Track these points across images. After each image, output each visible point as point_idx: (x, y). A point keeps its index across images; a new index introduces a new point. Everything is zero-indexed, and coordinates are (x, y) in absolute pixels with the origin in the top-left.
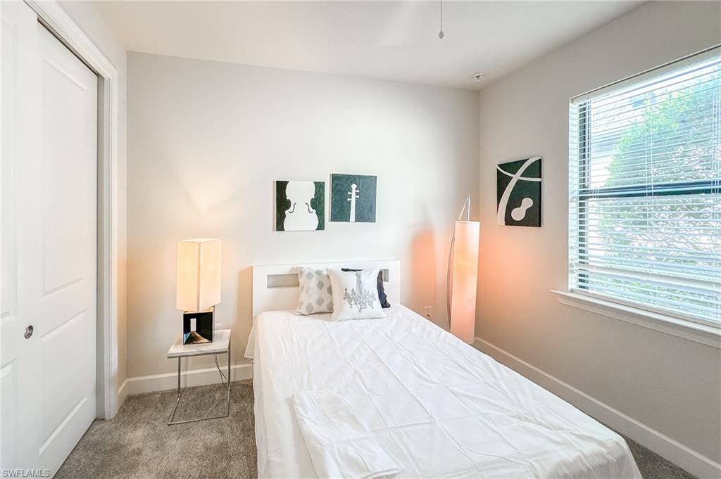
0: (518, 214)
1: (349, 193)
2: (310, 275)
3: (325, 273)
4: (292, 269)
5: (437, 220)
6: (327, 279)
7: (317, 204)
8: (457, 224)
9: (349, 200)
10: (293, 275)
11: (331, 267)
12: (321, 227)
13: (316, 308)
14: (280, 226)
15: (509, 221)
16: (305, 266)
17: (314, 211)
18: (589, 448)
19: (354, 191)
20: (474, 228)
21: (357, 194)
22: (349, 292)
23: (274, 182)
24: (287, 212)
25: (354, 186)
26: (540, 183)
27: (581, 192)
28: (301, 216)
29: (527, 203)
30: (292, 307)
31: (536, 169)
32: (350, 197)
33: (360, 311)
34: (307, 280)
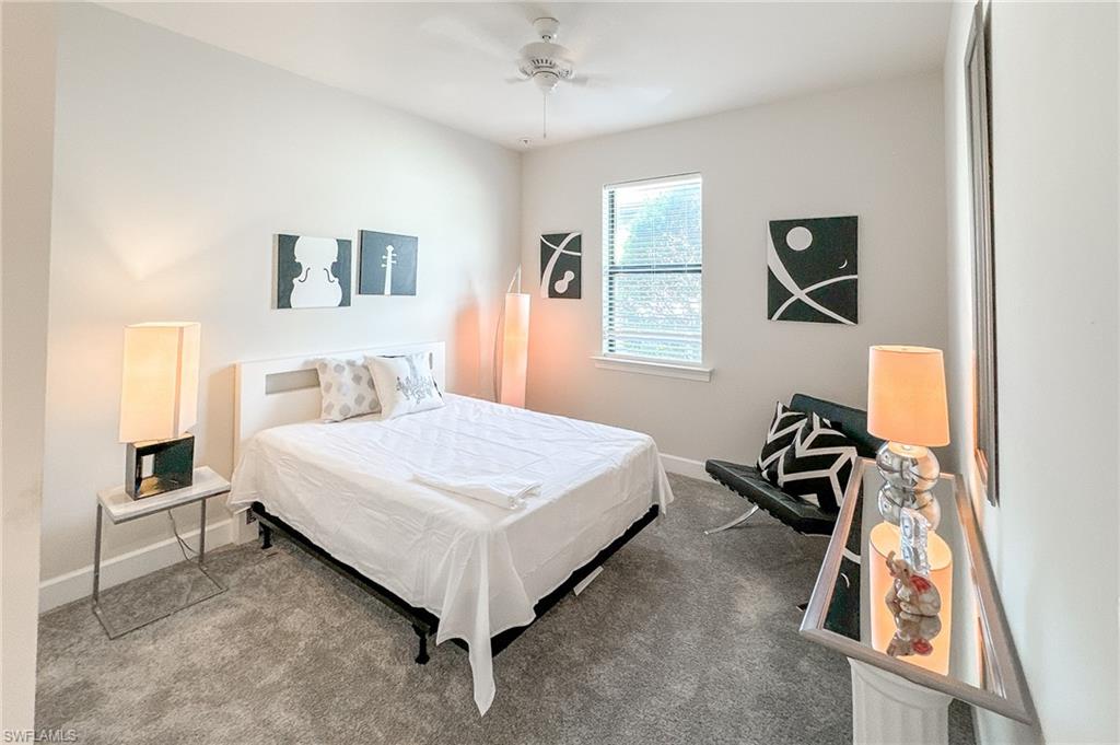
0: (561, 287)
1: (384, 257)
2: (339, 368)
3: (360, 362)
4: (306, 363)
5: (483, 293)
6: (364, 370)
7: (339, 270)
8: (508, 297)
9: (383, 266)
10: (311, 370)
11: (369, 354)
12: (345, 302)
13: (355, 410)
14: (283, 300)
15: (553, 294)
16: (329, 357)
17: (337, 280)
18: (637, 444)
19: (390, 255)
20: (525, 300)
21: (393, 258)
22: (403, 380)
23: (274, 235)
24: (295, 281)
25: (390, 248)
26: (580, 257)
27: (611, 268)
28: (316, 288)
29: (569, 275)
30: (316, 414)
31: (576, 243)
32: (385, 261)
33: (418, 403)
34: (336, 374)
